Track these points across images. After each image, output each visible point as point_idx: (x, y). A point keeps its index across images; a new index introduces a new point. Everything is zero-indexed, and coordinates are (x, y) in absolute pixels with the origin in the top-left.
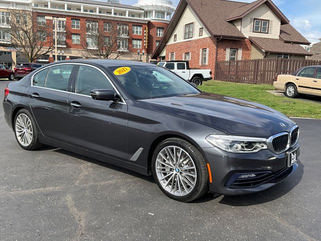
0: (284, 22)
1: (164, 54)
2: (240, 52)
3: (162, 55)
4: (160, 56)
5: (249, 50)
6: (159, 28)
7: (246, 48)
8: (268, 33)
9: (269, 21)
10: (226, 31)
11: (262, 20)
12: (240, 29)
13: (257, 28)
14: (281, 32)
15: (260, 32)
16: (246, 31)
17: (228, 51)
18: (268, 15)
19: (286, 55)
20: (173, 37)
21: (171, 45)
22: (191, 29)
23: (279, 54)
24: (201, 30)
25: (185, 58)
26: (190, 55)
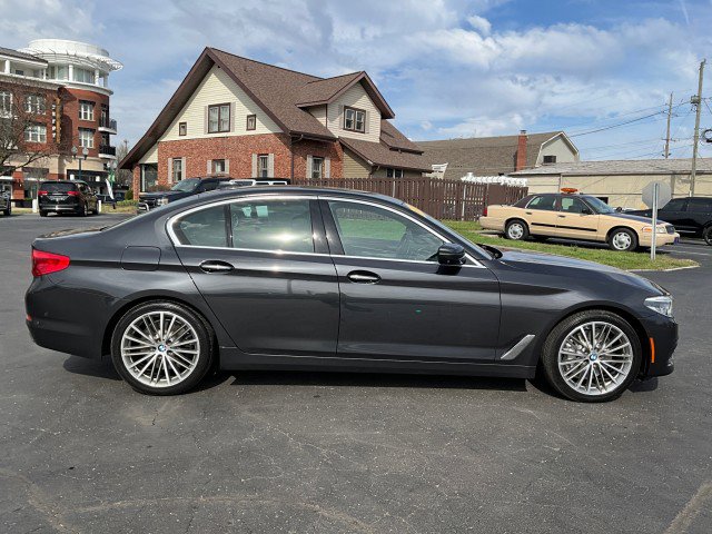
0: (386, 114)
1: (152, 158)
2: (327, 162)
3: (147, 162)
4: (140, 162)
5: (339, 160)
6: (85, 102)
7: (335, 158)
8: (364, 133)
9: (364, 111)
10: (301, 124)
11: (356, 109)
12: (324, 124)
13: (349, 123)
14: (382, 131)
15: (354, 131)
16: (334, 126)
17: (310, 160)
18: (364, 103)
19: (399, 170)
20: (176, 127)
21: (173, 143)
22: (225, 116)
23: (389, 170)
24: (251, 118)
25: (213, 170)
26: (227, 163)
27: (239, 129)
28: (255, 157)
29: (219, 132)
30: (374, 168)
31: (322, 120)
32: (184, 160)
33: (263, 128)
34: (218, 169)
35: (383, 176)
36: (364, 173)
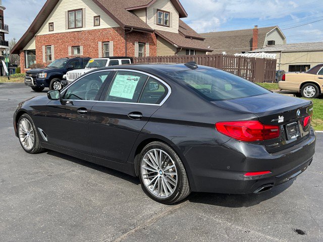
0: (182, 14)
1: (32, 46)
2: (147, 46)
3: (29, 49)
4: (24, 49)
5: (155, 45)
7: (152, 43)
8: (169, 27)
9: (169, 13)
10: (130, 21)
11: (164, 11)
12: (145, 21)
13: (160, 20)
14: (179, 26)
15: (163, 25)
16: (150, 22)
17: (137, 45)
18: (168, 7)
19: (192, 50)
20: (46, 26)
21: (45, 36)
22: (79, 17)
23: (187, 50)
24: (97, 18)
25: (73, 53)
26: (81, 48)
27: (89, 26)
28: (100, 44)
29: (75, 28)
30: (178, 50)
31: (143, 19)
32: (52, 47)
33: (104, 25)
34: (76, 52)
35: (183, 54)
36: (171, 53)
